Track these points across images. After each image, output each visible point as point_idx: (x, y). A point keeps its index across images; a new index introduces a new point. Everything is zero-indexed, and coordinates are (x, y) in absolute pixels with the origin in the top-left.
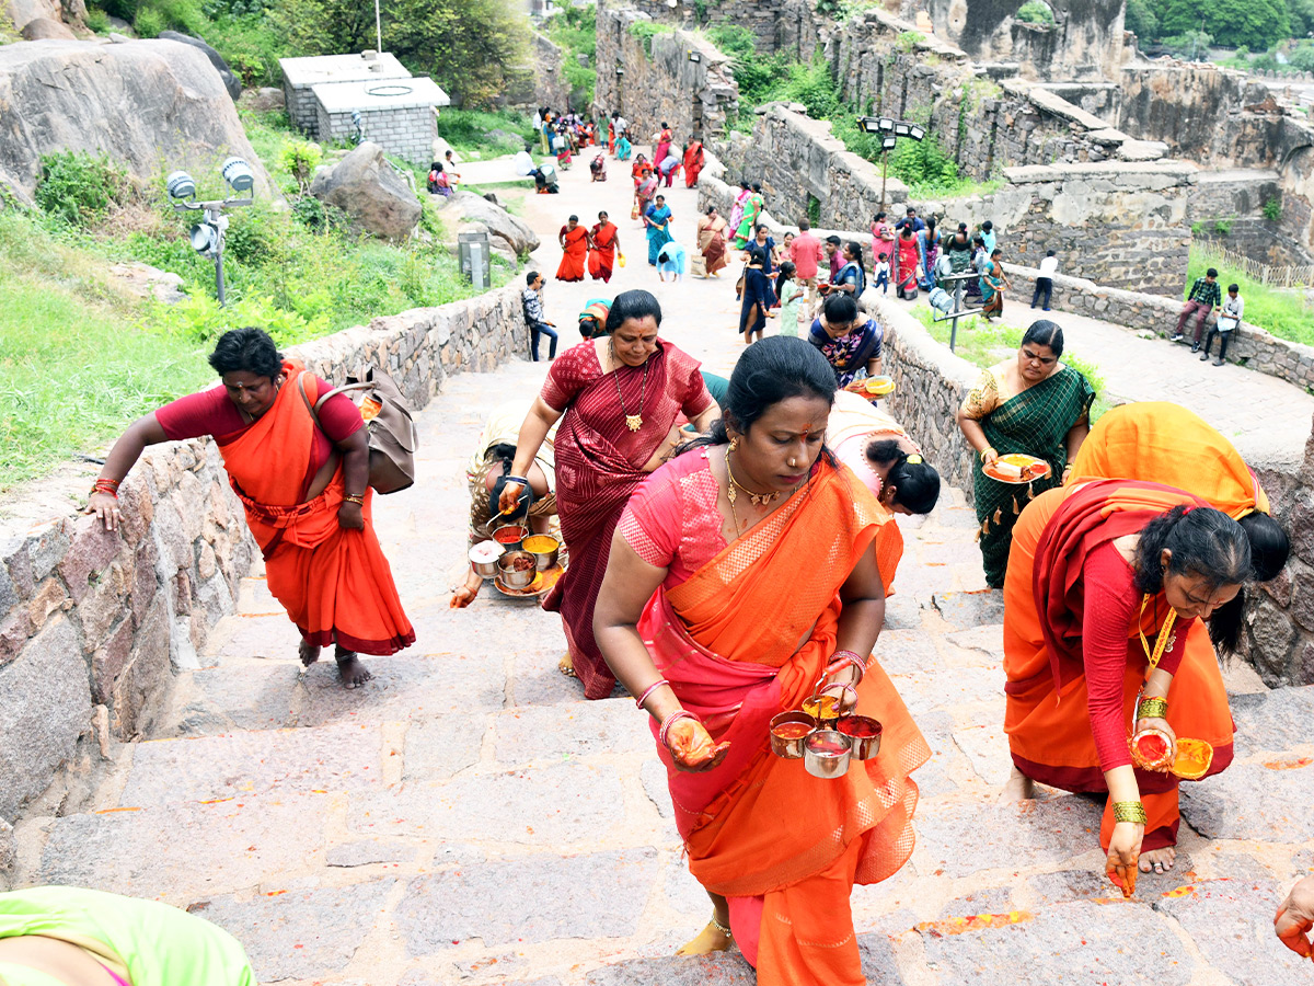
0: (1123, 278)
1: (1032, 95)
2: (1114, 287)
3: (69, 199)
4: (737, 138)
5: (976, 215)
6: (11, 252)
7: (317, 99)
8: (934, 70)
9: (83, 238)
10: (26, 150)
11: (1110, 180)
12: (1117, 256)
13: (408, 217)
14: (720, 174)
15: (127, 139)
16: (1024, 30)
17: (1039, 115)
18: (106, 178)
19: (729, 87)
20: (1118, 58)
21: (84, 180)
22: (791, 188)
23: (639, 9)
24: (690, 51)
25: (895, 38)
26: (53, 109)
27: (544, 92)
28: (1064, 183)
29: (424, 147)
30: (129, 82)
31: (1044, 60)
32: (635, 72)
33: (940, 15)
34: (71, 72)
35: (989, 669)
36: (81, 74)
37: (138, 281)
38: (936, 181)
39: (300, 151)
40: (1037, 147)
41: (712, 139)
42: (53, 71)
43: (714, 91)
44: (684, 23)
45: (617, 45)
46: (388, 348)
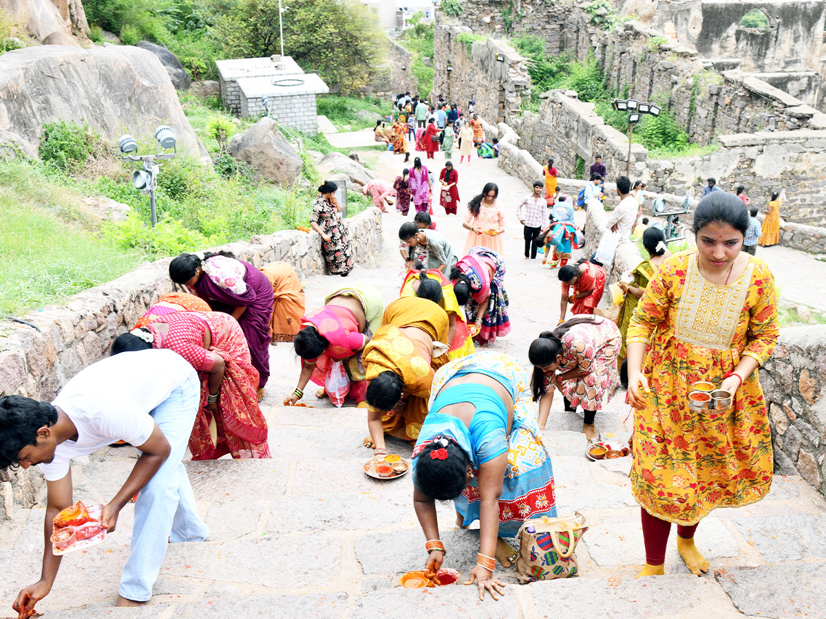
0: (809, 216)
1: (746, 82)
2: (801, 223)
3: (62, 153)
4: (528, 116)
5: (697, 170)
6: (17, 187)
7: (240, 89)
8: (674, 65)
9: (69, 180)
10: (33, 120)
11: (800, 143)
12: (805, 200)
13: (293, 169)
14: (515, 141)
15: (102, 113)
16: (745, 34)
17: (750, 96)
18: (87, 139)
19: (524, 79)
20: (818, 52)
21: (72, 141)
22: (564, 152)
23: (464, 24)
24: (497, 54)
25: (646, 42)
26: (52, 93)
27: (400, 84)
28: (765, 147)
29: (311, 122)
30: (104, 75)
31: (760, 55)
32: (460, 69)
33: (682, 25)
34: (65, 69)
35: (621, 486)
36: (71, 69)
37: (102, 209)
38: (671, 146)
39: (221, 123)
40: (748, 120)
41: (512, 116)
42: (52, 67)
43: (513, 82)
44: (494, 34)
45: (448, 50)
46: (261, 257)
